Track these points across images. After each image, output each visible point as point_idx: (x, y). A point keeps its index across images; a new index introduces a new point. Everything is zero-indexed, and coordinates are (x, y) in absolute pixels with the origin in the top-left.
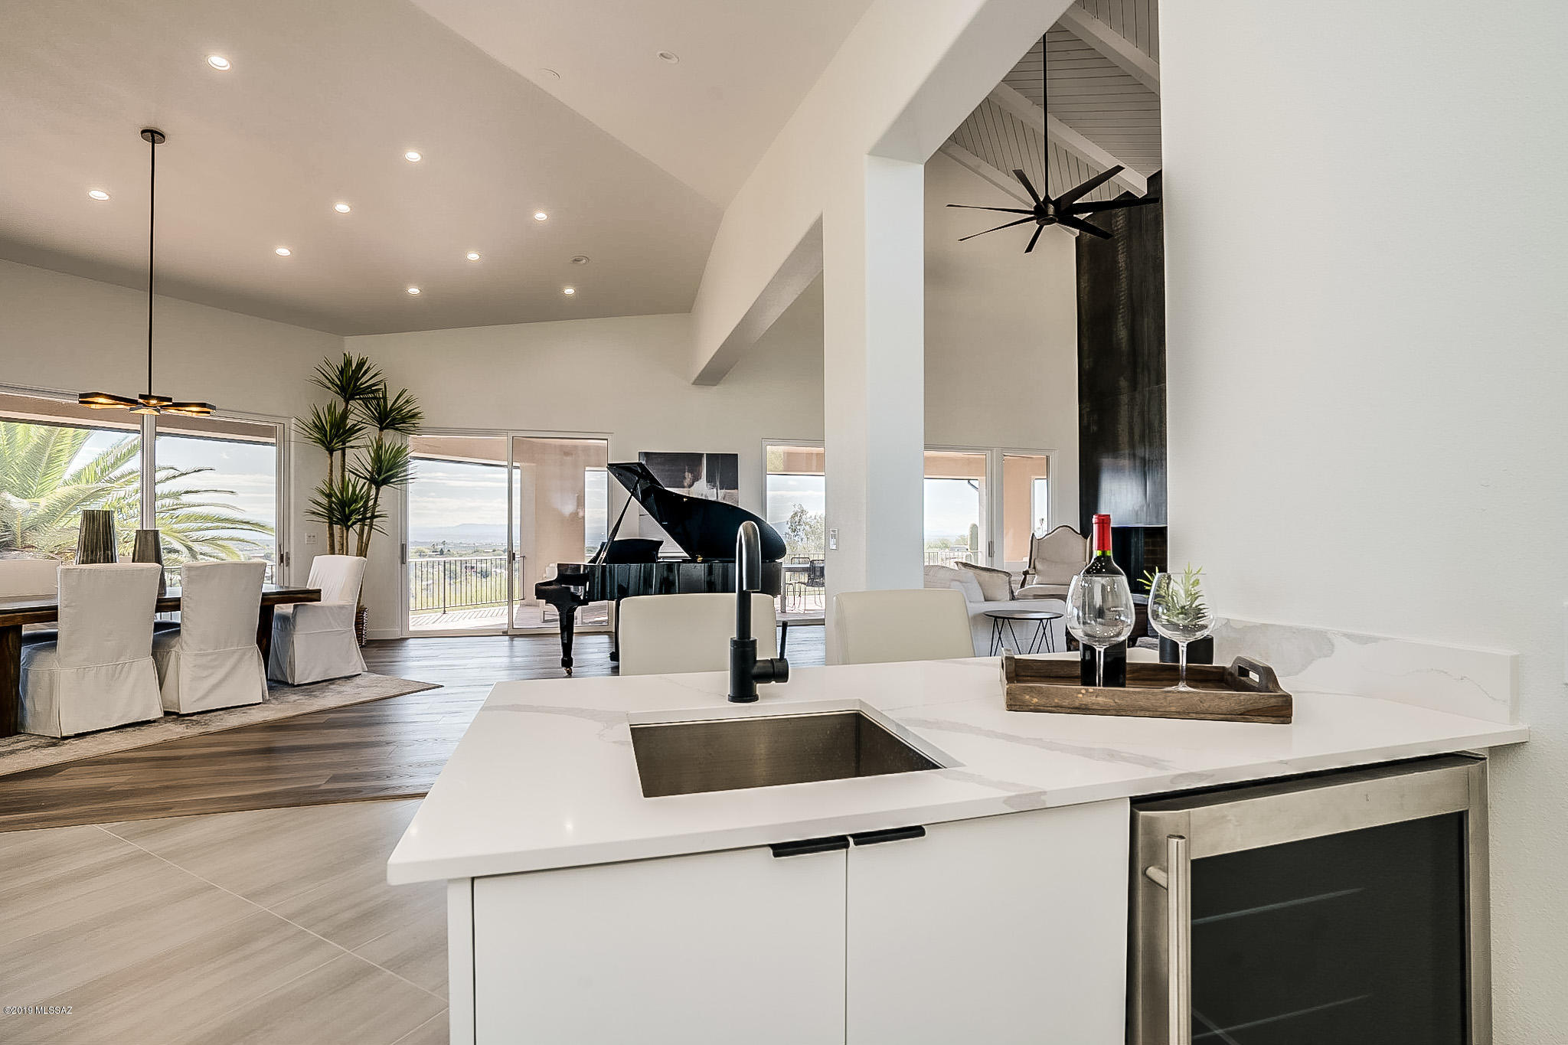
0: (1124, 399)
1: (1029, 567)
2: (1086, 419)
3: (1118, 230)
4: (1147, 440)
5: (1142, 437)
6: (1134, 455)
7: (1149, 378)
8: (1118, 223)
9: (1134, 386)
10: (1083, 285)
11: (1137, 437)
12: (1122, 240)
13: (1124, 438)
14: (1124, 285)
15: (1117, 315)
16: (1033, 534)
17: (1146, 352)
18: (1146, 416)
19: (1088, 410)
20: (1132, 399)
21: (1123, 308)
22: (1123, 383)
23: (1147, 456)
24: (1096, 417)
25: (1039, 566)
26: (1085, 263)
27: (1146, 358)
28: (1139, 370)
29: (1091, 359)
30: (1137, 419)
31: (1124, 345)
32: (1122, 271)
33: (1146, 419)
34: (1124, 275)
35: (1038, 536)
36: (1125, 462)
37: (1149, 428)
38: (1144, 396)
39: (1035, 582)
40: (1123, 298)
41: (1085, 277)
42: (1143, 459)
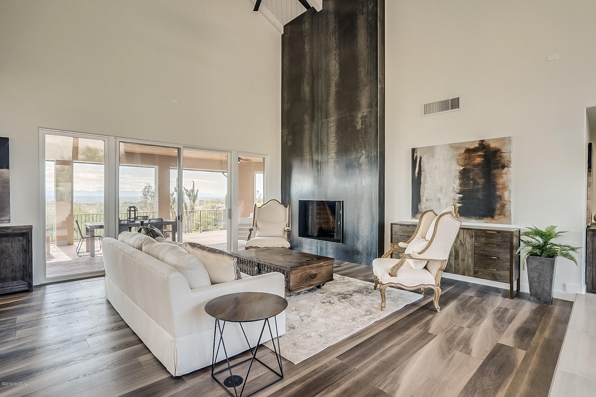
0: (307, 126)
1: (253, 226)
2: (285, 138)
3: (305, 30)
4: (319, 151)
5: (317, 149)
6: (312, 160)
7: (321, 116)
8: (306, 26)
9: (313, 119)
10: (285, 62)
11: (314, 149)
12: (307, 36)
13: (307, 149)
14: (308, 62)
15: (304, 79)
16: (256, 205)
17: (320, 99)
18: (320, 137)
19: (286, 133)
20: (311, 128)
21: (307, 75)
22: (307, 118)
23: (320, 160)
24: (291, 137)
25: (258, 225)
26: (286, 49)
27: (320, 103)
28: (316, 110)
29: (288, 104)
30: (314, 138)
31: (307, 96)
32: (307, 53)
33: (319, 139)
34: (308, 56)
35: (259, 205)
36: (308, 164)
37: (321, 143)
38: (318, 125)
39: (256, 235)
40: (307, 69)
41: (287, 57)
42: (317, 162)
